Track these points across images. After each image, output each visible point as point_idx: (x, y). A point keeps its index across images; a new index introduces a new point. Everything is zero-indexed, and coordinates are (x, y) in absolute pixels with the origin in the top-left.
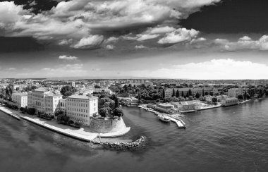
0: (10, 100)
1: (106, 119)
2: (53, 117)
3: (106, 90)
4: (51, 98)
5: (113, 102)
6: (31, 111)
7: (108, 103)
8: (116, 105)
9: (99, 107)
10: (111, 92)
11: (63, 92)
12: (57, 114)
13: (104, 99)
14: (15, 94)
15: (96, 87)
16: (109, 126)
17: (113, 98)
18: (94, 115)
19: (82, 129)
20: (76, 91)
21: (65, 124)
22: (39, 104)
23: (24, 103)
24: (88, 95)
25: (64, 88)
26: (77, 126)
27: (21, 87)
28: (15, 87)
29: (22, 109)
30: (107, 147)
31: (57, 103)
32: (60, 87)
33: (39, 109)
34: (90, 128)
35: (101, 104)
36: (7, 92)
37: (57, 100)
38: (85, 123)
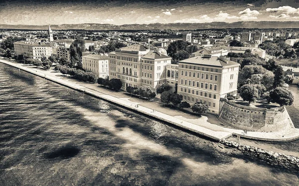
0: (79, 67)
1: (253, 105)
2: (153, 96)
3: (255, 49)
4: (151, 62)
5: (271, 74)
6: (114, 85)
7: (259, 76)
8: (278, 80)
9: (240, 84)
10: (264, 55)
11: (171, 51)
12: (160, 91)
13: (251, 67)
14: (87, 59)
15: (234, 43)
17: (271, 66)
18: (230, 96)
19: (204, 119)
20: (194, 49)
21: (173, 108)
22: (128, 72)
23: (103, 69)
24: (220, 59)
25: (173, 44)
26: (197, 112)
27: (98, 45)
28: (87, 45)
29: (100, 81)
31: (161, 71)
32: (166, 42)
33: (129, 81)
34: (222, 118)
35: (244, 76)
36: (73, 54)
37: (163, 65)
38: (211, 109)
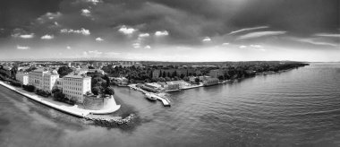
0: (15, 79)
1: (98, 97)
2: (50, 94)
3: (99, 70)
4: (49, 77)
5: (105, 81)
6: (30, 89)
7: (100, 82)
8: (108, 84)
9: (92, 86)
10: (103, 73)
11: (60, 72)
12: (53, 92)
13: (97, 78)
14: (18, 75)
15: (90, 68)
16: (101, 103)
17: (105, 77)
18: (88, 93)
19: (76, 106)
20: (72, 71)
21: (58, 100)
22: (37, 82)
23: (26, 81)
24: (82, 75)
25: (60, 68)
26: (72, 103)
27: (24, 68)
28: (19, 69)
29: (24, 86)
30: (98, 123)
31: (54, 81)
32: (58, 67)
33: (38, 87)
34: (85, 105)
35: (94, 83)
36: (12, 72)
37: (55, 78)
38: (79, 101)
